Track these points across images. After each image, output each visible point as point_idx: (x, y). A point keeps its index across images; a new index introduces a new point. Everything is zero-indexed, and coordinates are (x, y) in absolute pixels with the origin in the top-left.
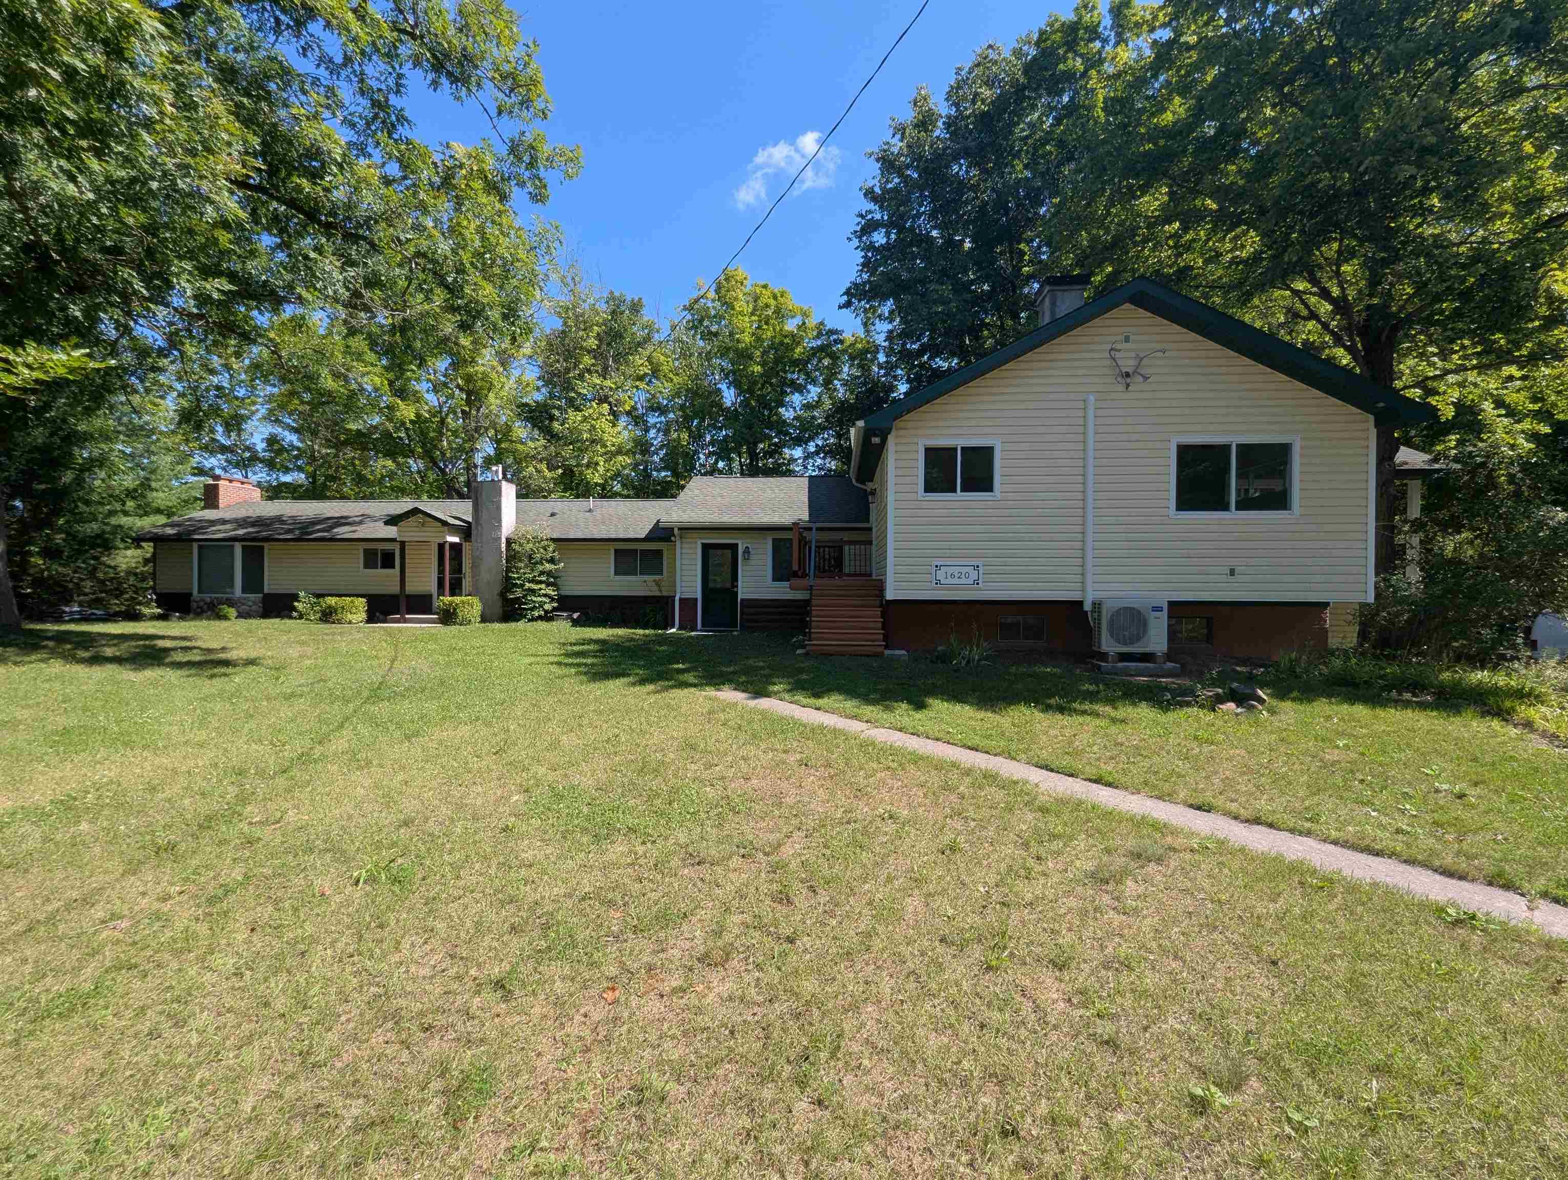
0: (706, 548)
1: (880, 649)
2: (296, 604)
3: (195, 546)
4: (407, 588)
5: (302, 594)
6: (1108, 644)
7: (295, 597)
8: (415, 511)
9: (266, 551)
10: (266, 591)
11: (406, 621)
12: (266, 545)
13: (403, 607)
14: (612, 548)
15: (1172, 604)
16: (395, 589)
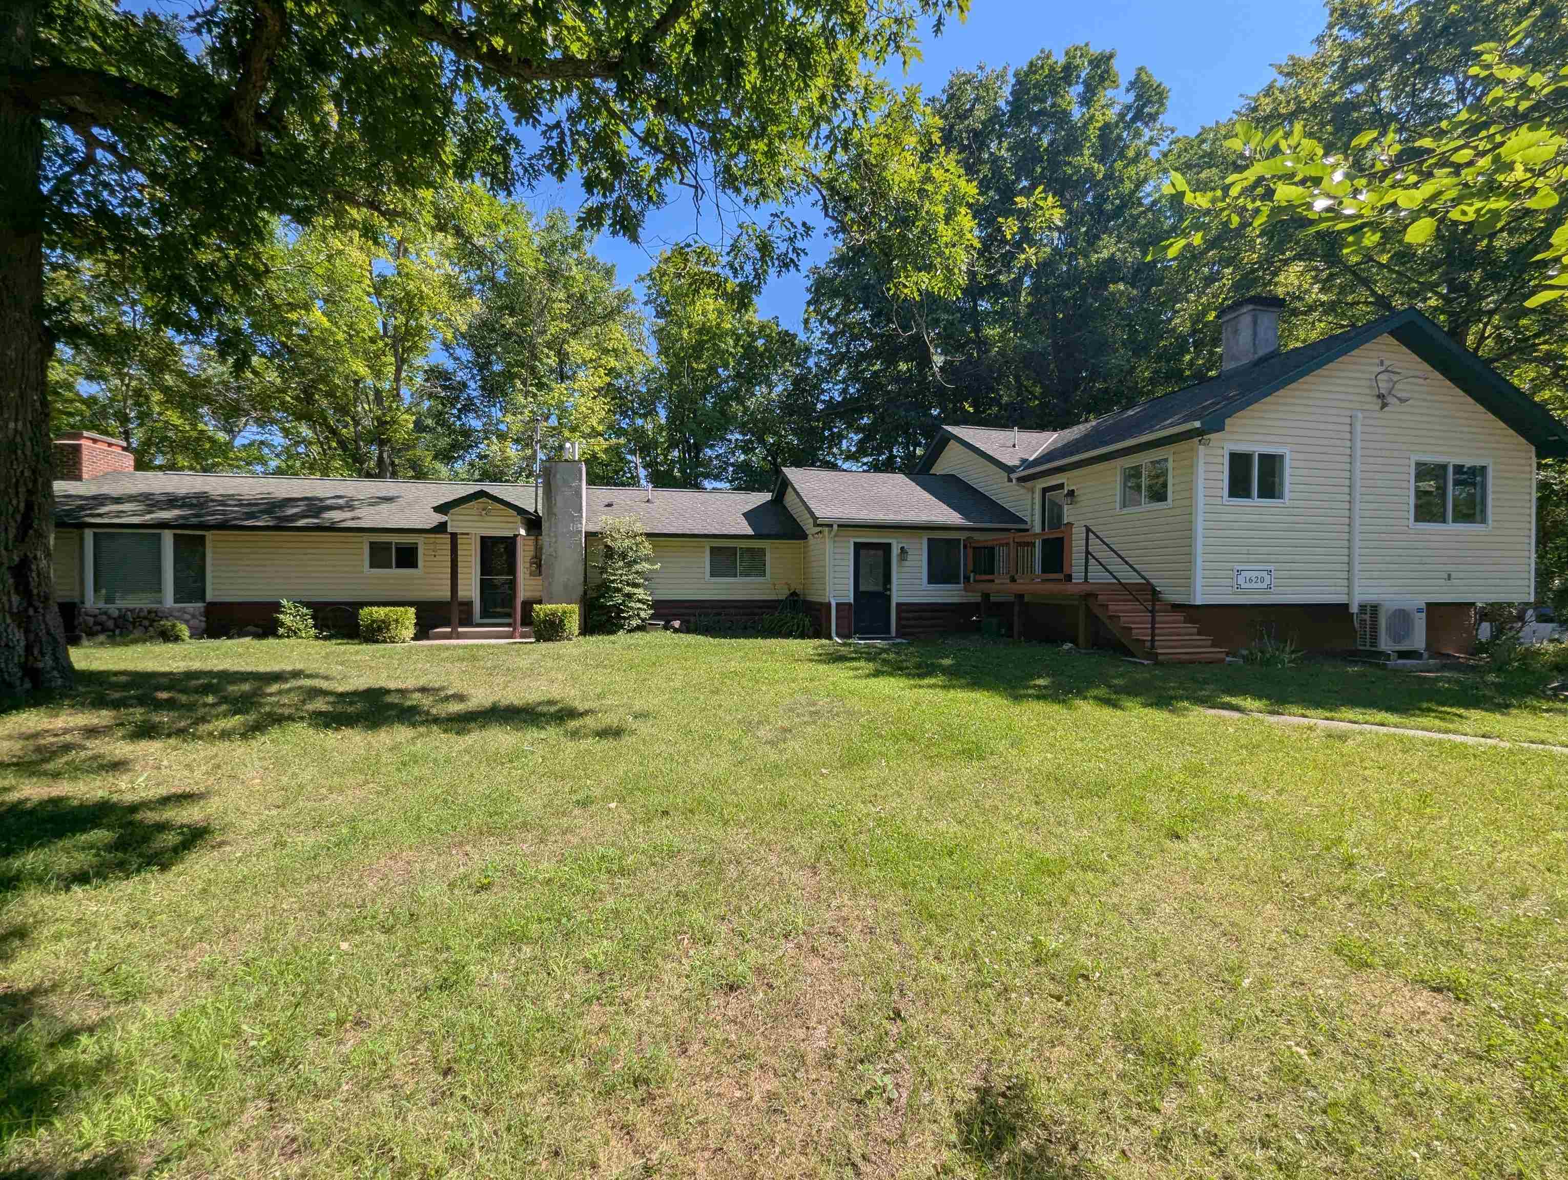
0: (859, 547)
1: (1223, 656)
2: (281, 616)
3: (89, 534)
4: (460, 593)
5: (284, 602)
6: (1385, 644)
7: (276, 607)
8: (482, 494)
9: (208, 544)
10: (209, 597)
11: (459, 636)
12: (209, 535)
13: (455, 619)
14: (707, 544)
15: (1429, 605)
16: (444, 593)
